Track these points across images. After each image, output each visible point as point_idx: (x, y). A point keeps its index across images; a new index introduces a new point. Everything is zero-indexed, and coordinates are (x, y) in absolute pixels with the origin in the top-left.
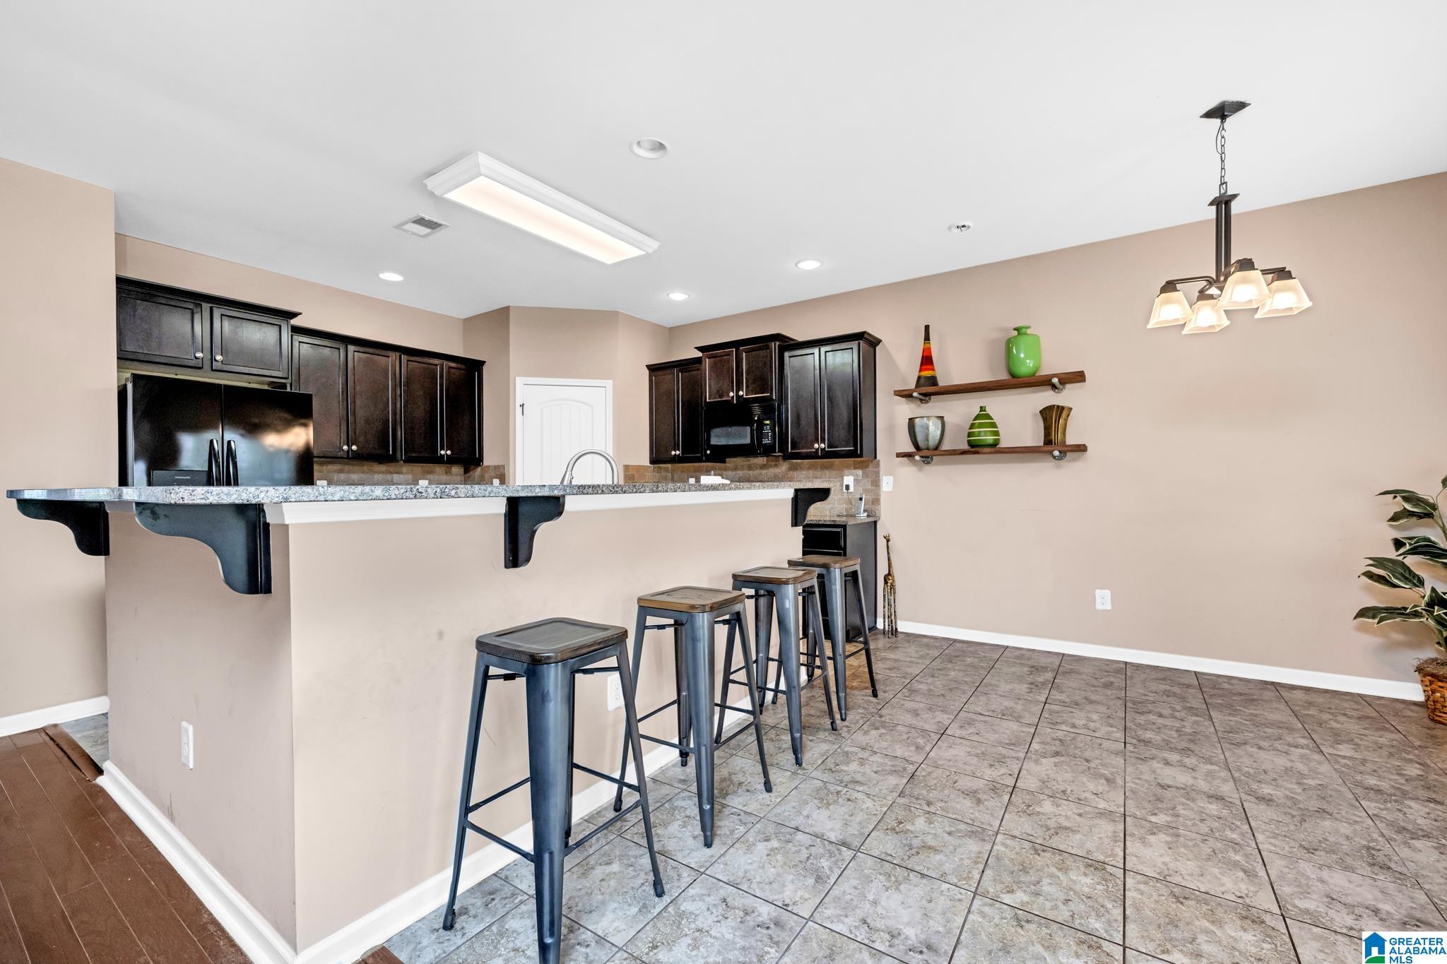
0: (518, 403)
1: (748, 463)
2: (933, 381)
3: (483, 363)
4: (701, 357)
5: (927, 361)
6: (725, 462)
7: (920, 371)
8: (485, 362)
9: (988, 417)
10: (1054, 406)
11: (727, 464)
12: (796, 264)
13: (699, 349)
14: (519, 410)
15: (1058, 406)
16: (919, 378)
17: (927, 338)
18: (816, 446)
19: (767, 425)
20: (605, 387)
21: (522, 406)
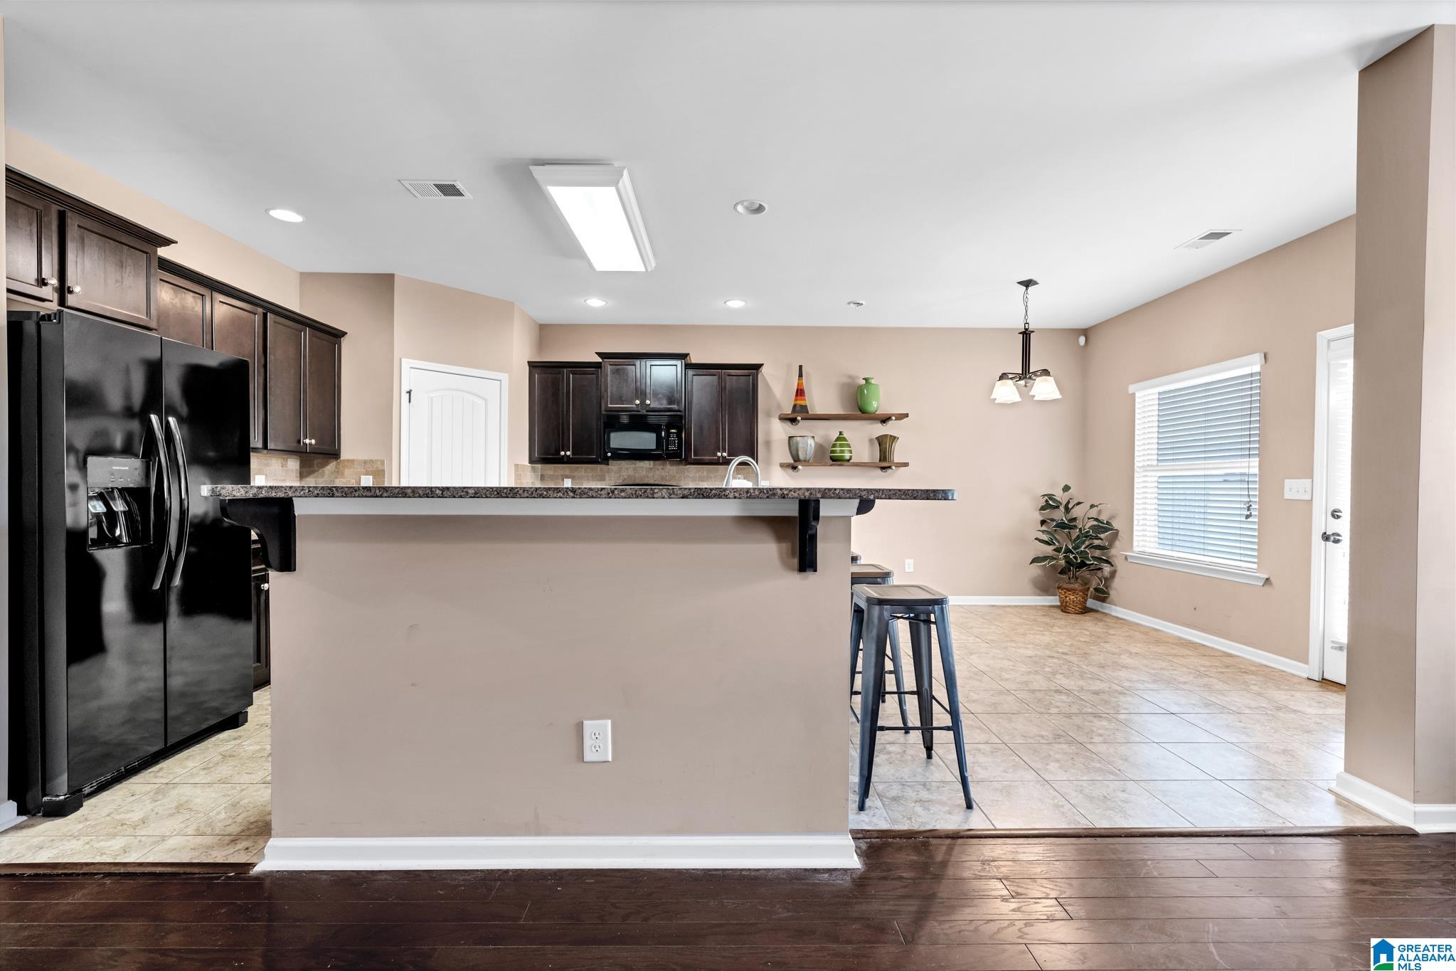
0: (405, 388)
1: (633, 466)
2: (804, 409)
3: (344, 334)
4: (600, 363)
5: (800, 392)
6: (608, 464)
7: (796, 400)
8: (346, 333)
9: (845, 439)
10: (887, 435)
11: (609, 467)
12: (725, 303)
13: (599, 354)
14: (405, 397)
15: (891, 436)
16: (795, 406)
17: (801, 375)
18: (719, 454)
19: (674, 433)
20: (500, 381)
21: (409, 392)
